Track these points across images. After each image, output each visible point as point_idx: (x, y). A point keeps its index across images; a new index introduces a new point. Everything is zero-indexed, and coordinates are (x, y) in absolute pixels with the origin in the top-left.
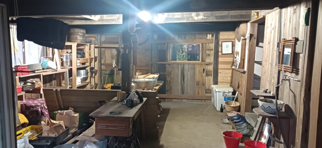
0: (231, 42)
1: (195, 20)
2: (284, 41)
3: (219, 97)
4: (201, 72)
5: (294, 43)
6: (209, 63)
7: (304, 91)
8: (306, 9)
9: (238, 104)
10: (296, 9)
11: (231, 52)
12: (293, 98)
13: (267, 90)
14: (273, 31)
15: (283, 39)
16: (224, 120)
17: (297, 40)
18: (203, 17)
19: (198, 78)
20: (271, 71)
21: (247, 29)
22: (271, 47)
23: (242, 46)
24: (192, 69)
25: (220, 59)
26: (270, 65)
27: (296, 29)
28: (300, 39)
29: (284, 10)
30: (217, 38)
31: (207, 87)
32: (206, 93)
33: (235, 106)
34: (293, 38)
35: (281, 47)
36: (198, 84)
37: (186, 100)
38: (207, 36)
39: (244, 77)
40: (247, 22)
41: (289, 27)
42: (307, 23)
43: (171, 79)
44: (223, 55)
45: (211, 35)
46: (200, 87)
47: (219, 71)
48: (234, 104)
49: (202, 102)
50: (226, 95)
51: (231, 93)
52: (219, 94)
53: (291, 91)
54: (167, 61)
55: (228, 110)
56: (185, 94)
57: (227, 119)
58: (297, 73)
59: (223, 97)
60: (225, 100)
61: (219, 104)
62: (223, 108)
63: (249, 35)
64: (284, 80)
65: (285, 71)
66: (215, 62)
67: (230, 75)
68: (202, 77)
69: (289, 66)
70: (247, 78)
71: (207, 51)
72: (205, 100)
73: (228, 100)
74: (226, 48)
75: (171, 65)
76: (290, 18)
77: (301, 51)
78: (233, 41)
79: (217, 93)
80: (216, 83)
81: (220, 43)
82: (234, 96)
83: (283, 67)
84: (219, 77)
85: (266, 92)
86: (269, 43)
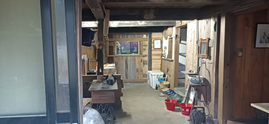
0: (160, 40)
1: (139, 25)
2: (201, 40)
3: (154, 79)
4: (139, 61)
5: (208, 41)
6: (145, 55)
7: (215, 68)
8: (214, 22)
9: (168, 83)
10: (208, 21)
11: (160, 47)
12: (208, 73)
13: (191, 70)
14: (193, 34)
15: (200, 39)
16: (160, 94)
17: (209, 39)
18: (145, 23)
19: (137, 66)
20: (193, 58)
21: (173, 32)
22: (193, 44)
23: (169, 42)
24: (133, 60)
25: (153, 52)
26: (192, 55)
27: (209, 33)
28: (211, 39)
29: (200, 21)
30: (150, 37)
31: (144, 73)
32: (144, 77)
33: (166, 84)
34: (207, 38)
35: (199, 44)
36: (138, 71)
37: (129, 83)
38: (143, 36)
39: (172, 64)
40: (172, 27)
41: (204, 32)
42: (215, 30)
43: (118, 68)
44: (155, 49)
45: (146, 35)
46: (139, 73)
47: (153, 61)
48: (165, 83)
49: (140, 84)
50: (159, 77)
51: (162, 76)
52: (154, 77)
53: (206, 70)
54: (115, 55)
55: (162, 88)
56: (129, 79)
57: (162, 93)
58: (210, 59)
59: (158, 79)
60: (159, 81)
61: (154, 84)
62: (158, 86)
63: (175, 36)
64: (203, 63)
65: (202, 58)
66: (149, 55)
67: (160, 63)
68: (140, 65)
69: (205, 54)
70: (175, 64)
71: (143, 47)
72: (143, 82)
73: (161, 80)
74: (157, 44)
75: (118, 57)
76: (205, 26)
77: (212, 46)
78: (161, 39)
79: (153, 76)
80: (150, 69)
81: (153, 41)
82: (165, 78)
83: (201, 56)
84: (152, 65)
85: (190, 71)
86: (191, 41)
